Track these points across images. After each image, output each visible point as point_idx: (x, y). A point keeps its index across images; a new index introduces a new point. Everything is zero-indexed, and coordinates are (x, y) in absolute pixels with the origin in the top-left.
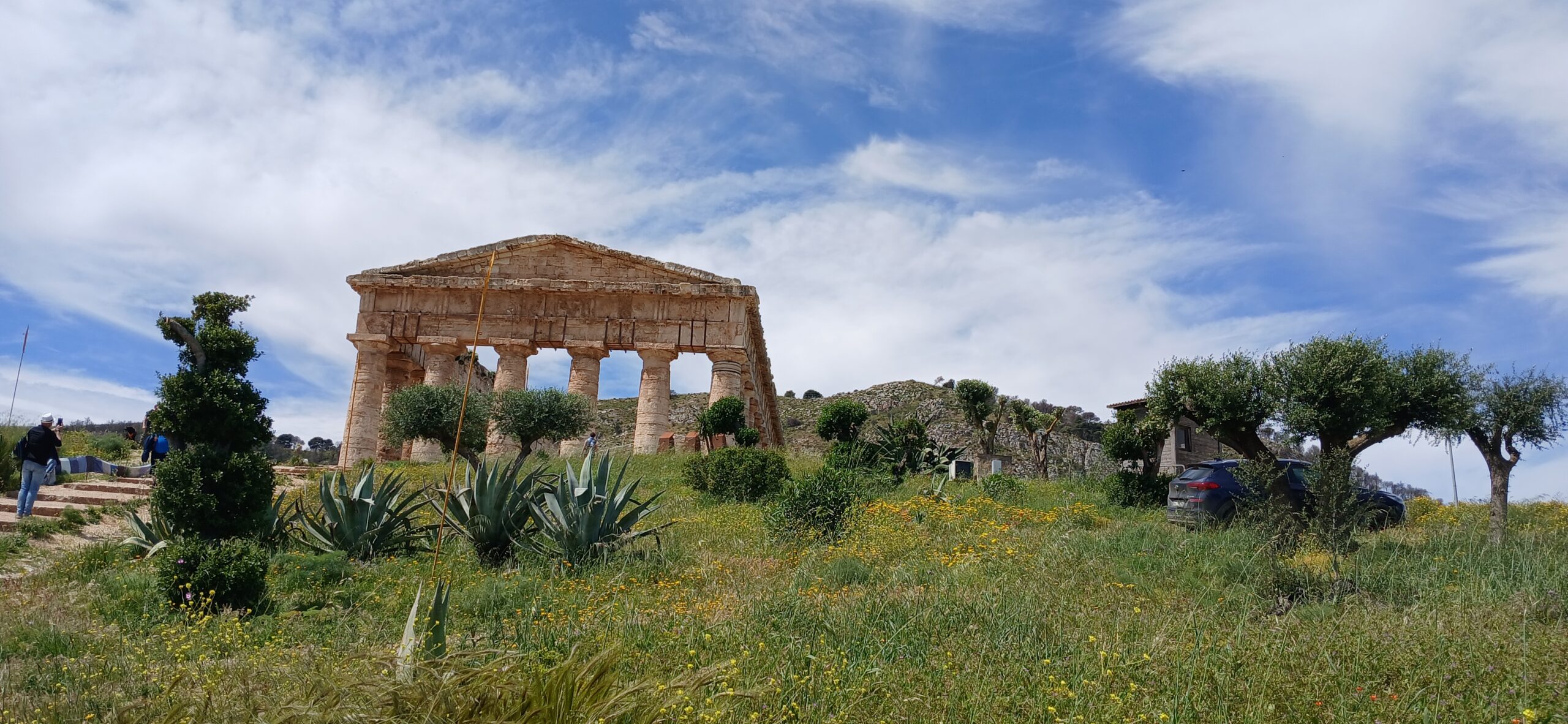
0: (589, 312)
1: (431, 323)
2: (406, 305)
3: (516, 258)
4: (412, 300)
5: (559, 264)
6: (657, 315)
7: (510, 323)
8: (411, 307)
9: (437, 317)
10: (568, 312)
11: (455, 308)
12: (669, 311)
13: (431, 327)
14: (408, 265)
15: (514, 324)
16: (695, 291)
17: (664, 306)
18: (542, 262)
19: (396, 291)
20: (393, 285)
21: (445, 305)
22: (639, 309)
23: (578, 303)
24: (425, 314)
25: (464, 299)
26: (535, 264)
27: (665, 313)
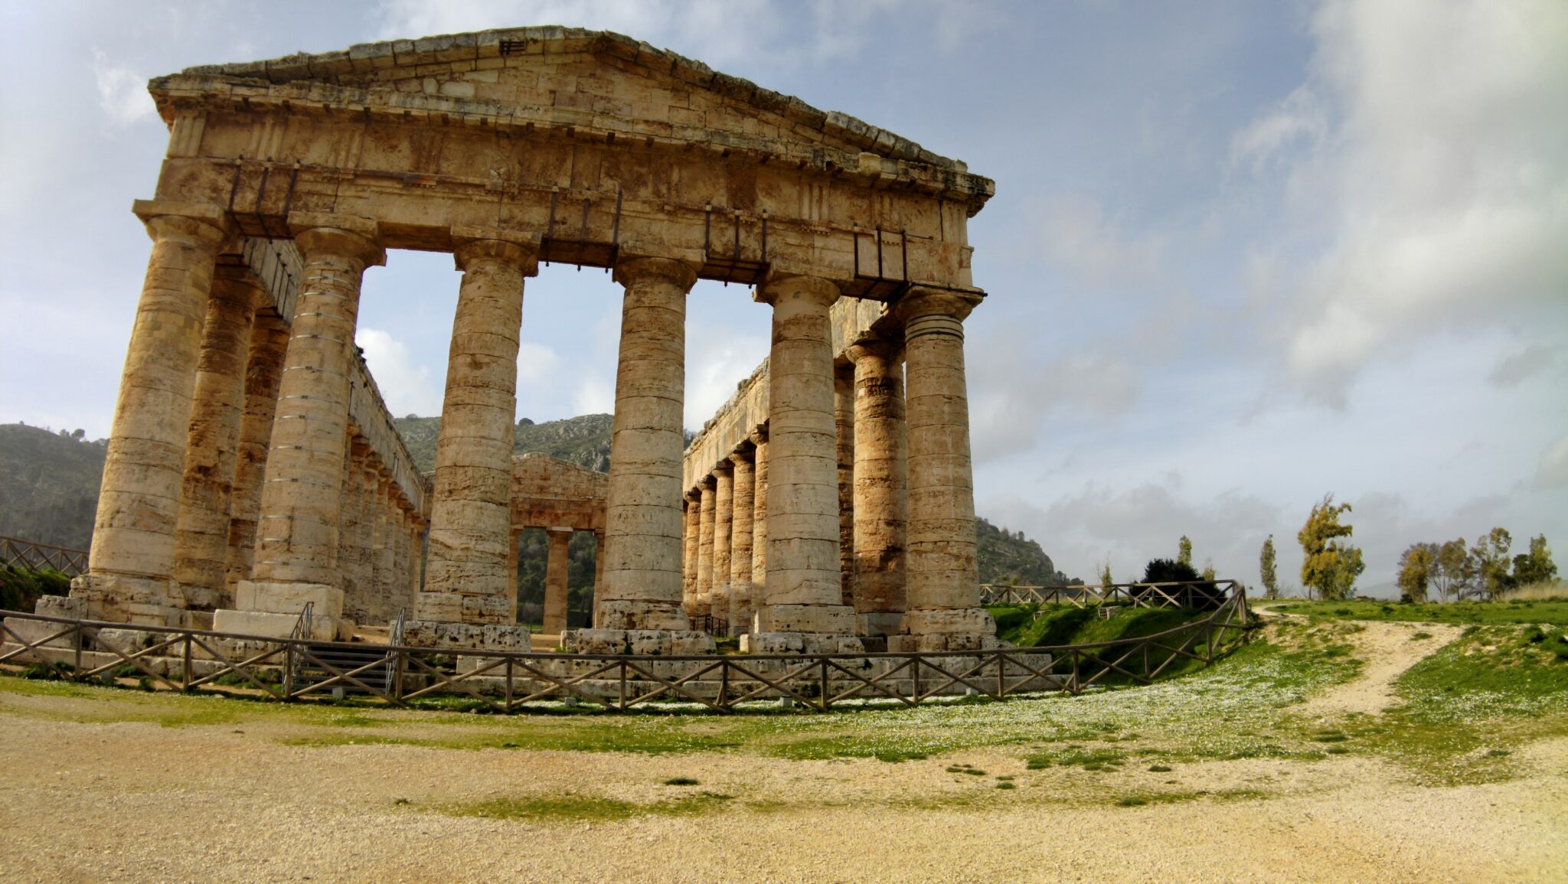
0: (669, 189)
1: (319, 187)
2: (269, 146)
3: (513, 72)
4: (283, 139)
5: (601, 93)
6: (809, 211)
7: (496, 199)
8: (279, 152)
9: (334, 177)
10: (622, 186)
11: (377, 160)
12: (830, 207)
13: (320, 194)
14: (284, 60)
15: (505, 200)
16: (888, 171)
17: (821, 197)
18: (566, 84)
19: (249, 113)
20: (246, 100)
21: (354, 151)
22: (769, 195)
23: (644, 170)
24: (310, 169)
25: (395, 142)
26: (551, 87)
27: (825, 210)
